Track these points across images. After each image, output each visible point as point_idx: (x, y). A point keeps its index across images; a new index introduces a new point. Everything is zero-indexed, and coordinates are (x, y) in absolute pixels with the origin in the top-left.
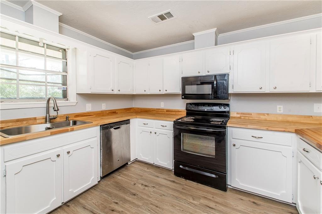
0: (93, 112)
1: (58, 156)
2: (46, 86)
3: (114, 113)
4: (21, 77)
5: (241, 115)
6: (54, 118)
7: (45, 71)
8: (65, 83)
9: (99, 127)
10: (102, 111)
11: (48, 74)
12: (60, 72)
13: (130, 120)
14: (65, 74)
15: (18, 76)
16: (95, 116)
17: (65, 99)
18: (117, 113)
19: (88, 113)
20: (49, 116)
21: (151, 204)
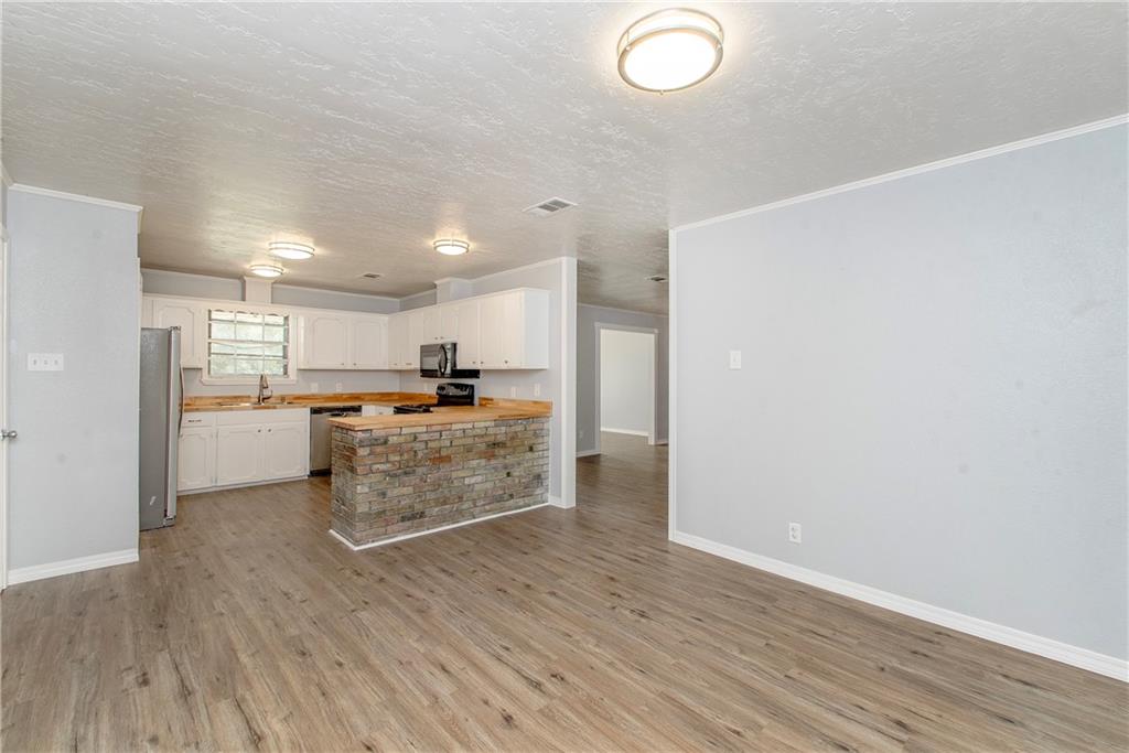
0: (321, 395)
1: (259, 431)
2: (264, 360)
3: (352, 397)
6: (268, 398)
7: (263, 342)
9: (310, 410)
10: (335, 394)
11: (266, 346)
12: (280, 343)
13: (363, 407)
14: (286, 344)
16: (323, 400)
17: (285, 376)
18: (357, 398)
20: (263, 395)
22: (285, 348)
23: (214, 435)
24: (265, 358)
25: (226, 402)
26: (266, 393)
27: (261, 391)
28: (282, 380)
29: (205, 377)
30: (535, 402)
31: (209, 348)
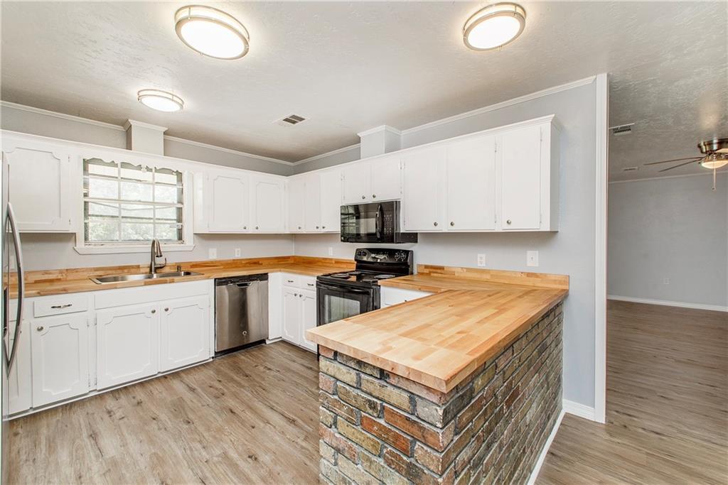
0: (219, 261)
1: (154, 312)
2: (154, 223)
3: (255, 263)
4: (124, 213)
5: (431, 270)
6: (161, 268)
7: (153, 203)
8: (179, 220)
9: (213, 280)
10: (234, 260)
11: (156, 207)
12: (173, 204)
13: (269, 274)
14: (180, 206)
15: (120, 212)
16: (222, 267)
17: (180, 242)
18: (262, 264)
19: (212, 262)
20: (155, 264)
21: (260, 387)
22: (180, 210)
23: (92, 323)
24: (155, 221)
25: (109, 277)
26: (159, 261)
27: (153, 259)
28: (177, 246)
29: (80, 244)
30: (529, 275)
31: (86, 209)
